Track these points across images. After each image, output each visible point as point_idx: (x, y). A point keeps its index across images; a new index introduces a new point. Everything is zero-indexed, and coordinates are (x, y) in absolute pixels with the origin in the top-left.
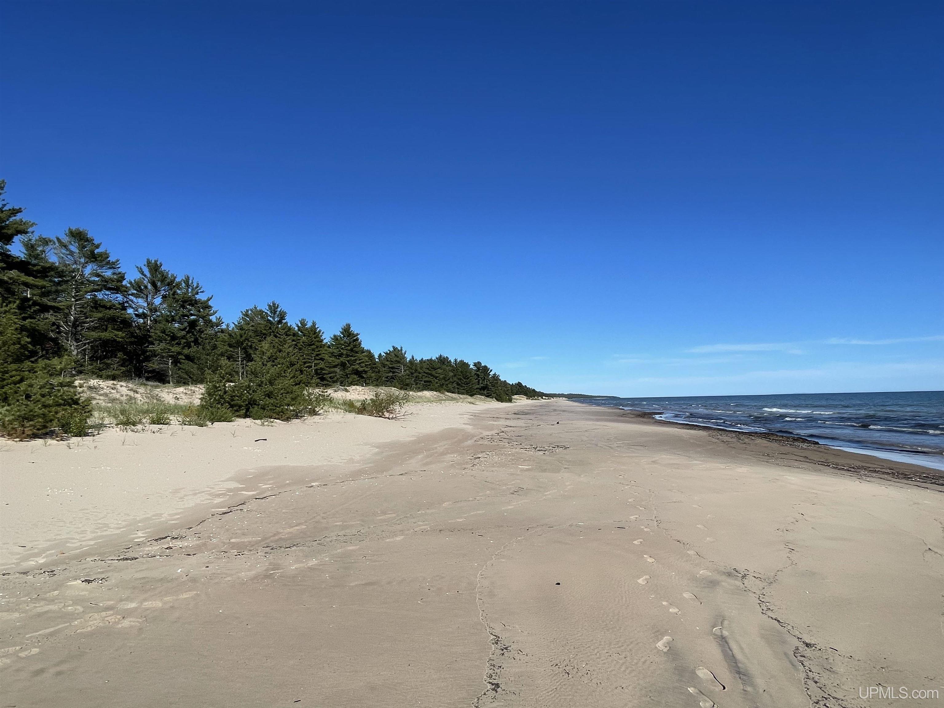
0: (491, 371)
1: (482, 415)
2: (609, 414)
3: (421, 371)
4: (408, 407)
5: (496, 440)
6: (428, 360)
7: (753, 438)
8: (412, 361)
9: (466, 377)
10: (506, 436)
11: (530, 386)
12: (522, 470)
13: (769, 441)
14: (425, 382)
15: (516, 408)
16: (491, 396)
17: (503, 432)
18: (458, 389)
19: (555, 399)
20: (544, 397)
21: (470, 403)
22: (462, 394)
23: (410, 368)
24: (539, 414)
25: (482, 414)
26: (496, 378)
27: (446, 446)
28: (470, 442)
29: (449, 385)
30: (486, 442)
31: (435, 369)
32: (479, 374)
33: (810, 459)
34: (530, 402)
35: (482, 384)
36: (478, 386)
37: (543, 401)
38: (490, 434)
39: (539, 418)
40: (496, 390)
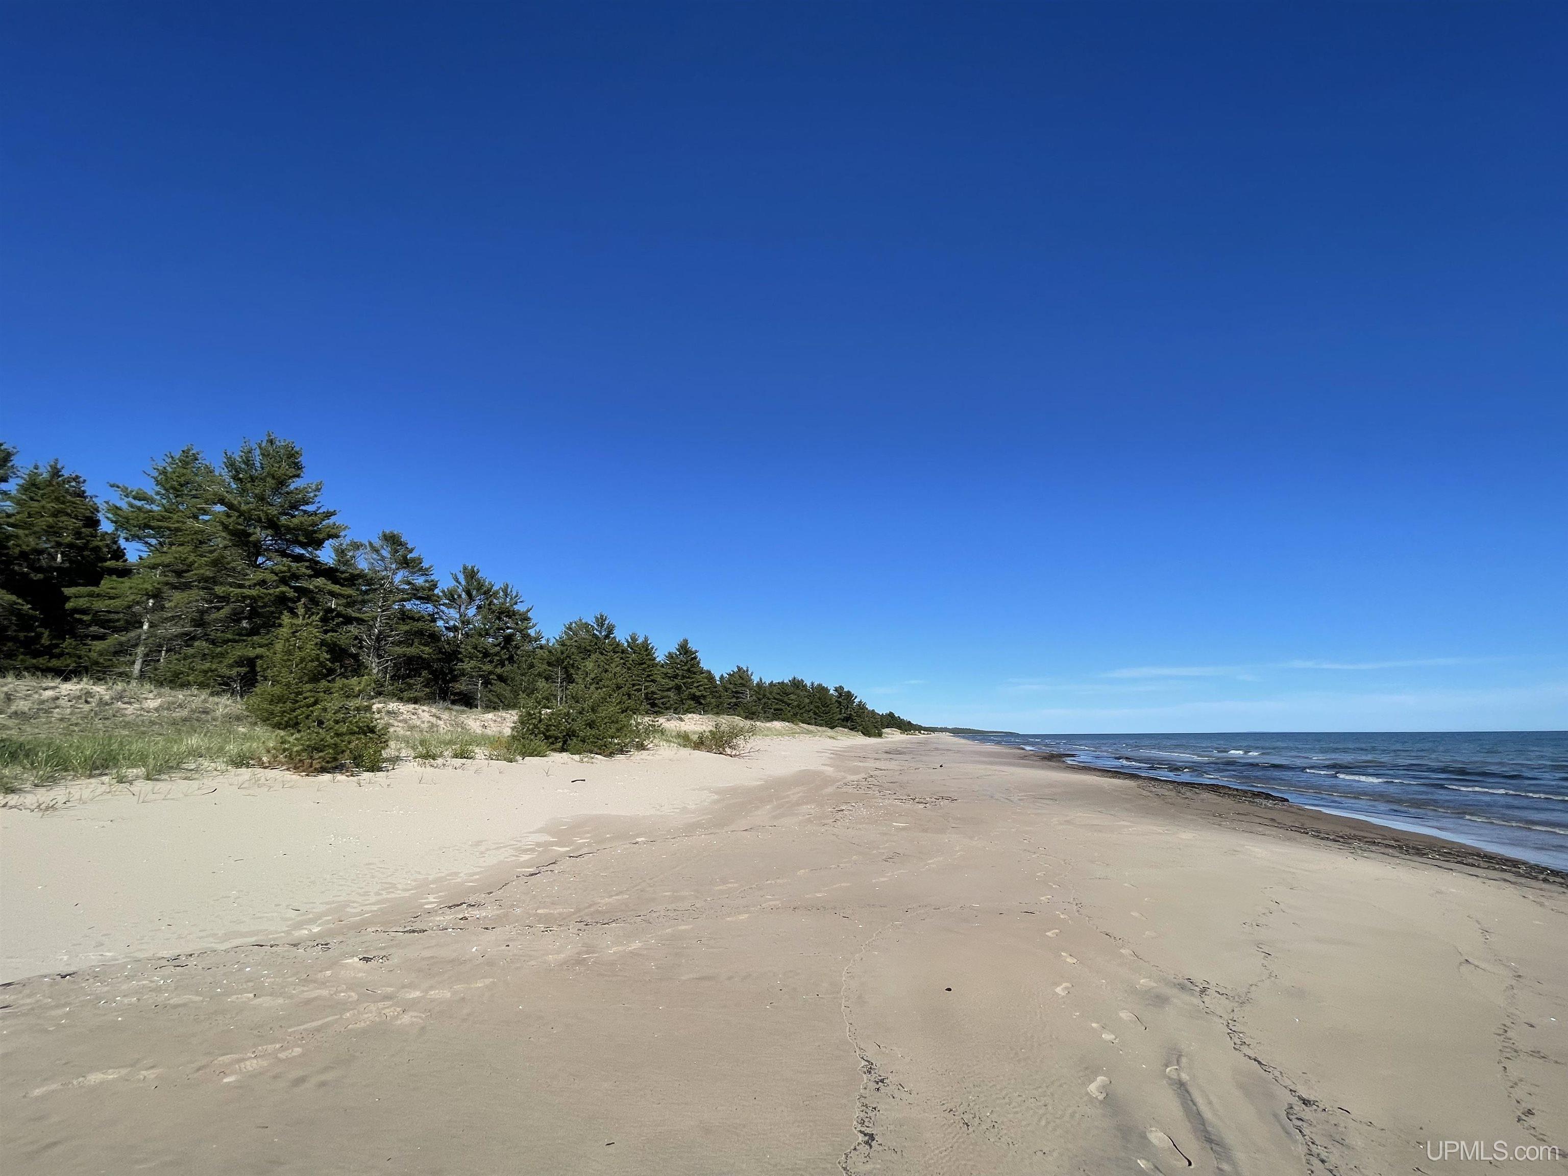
0: (856, 697)
1: (846, 754)
2: (1006, 756)
3: (771, 696)
4: (756, 742)
5: (863, 788)
6: (779, 683)
7: (1197, 791)
8: (760, 685)
9: (825, 704)
10: (875, 782)
11: (905, 717)
12: (898, 829)
13: (1220, 796)
14: (775, 710)
15: (887, 745)
17: (872, 776)
18: (815, 719)
19: (936, 734)
20: (922, 732)
21: (830, 737)
22: (821, 725)
23: (757, 692)
24: (917, 755)
25: (844, 751)
26: (862, 706)
27: (800, 794)
28: (830, 790)
29: (804, 715)
30: (850, 790)
31: (787, 694)
32: (841, 701)
33: (1279, 823)
34: (905, 737)
35: (844, 713)
36: (840, 716)
37: (921, 736)
38: (856, 780)
39: (917, 759)
40: (862, 721)
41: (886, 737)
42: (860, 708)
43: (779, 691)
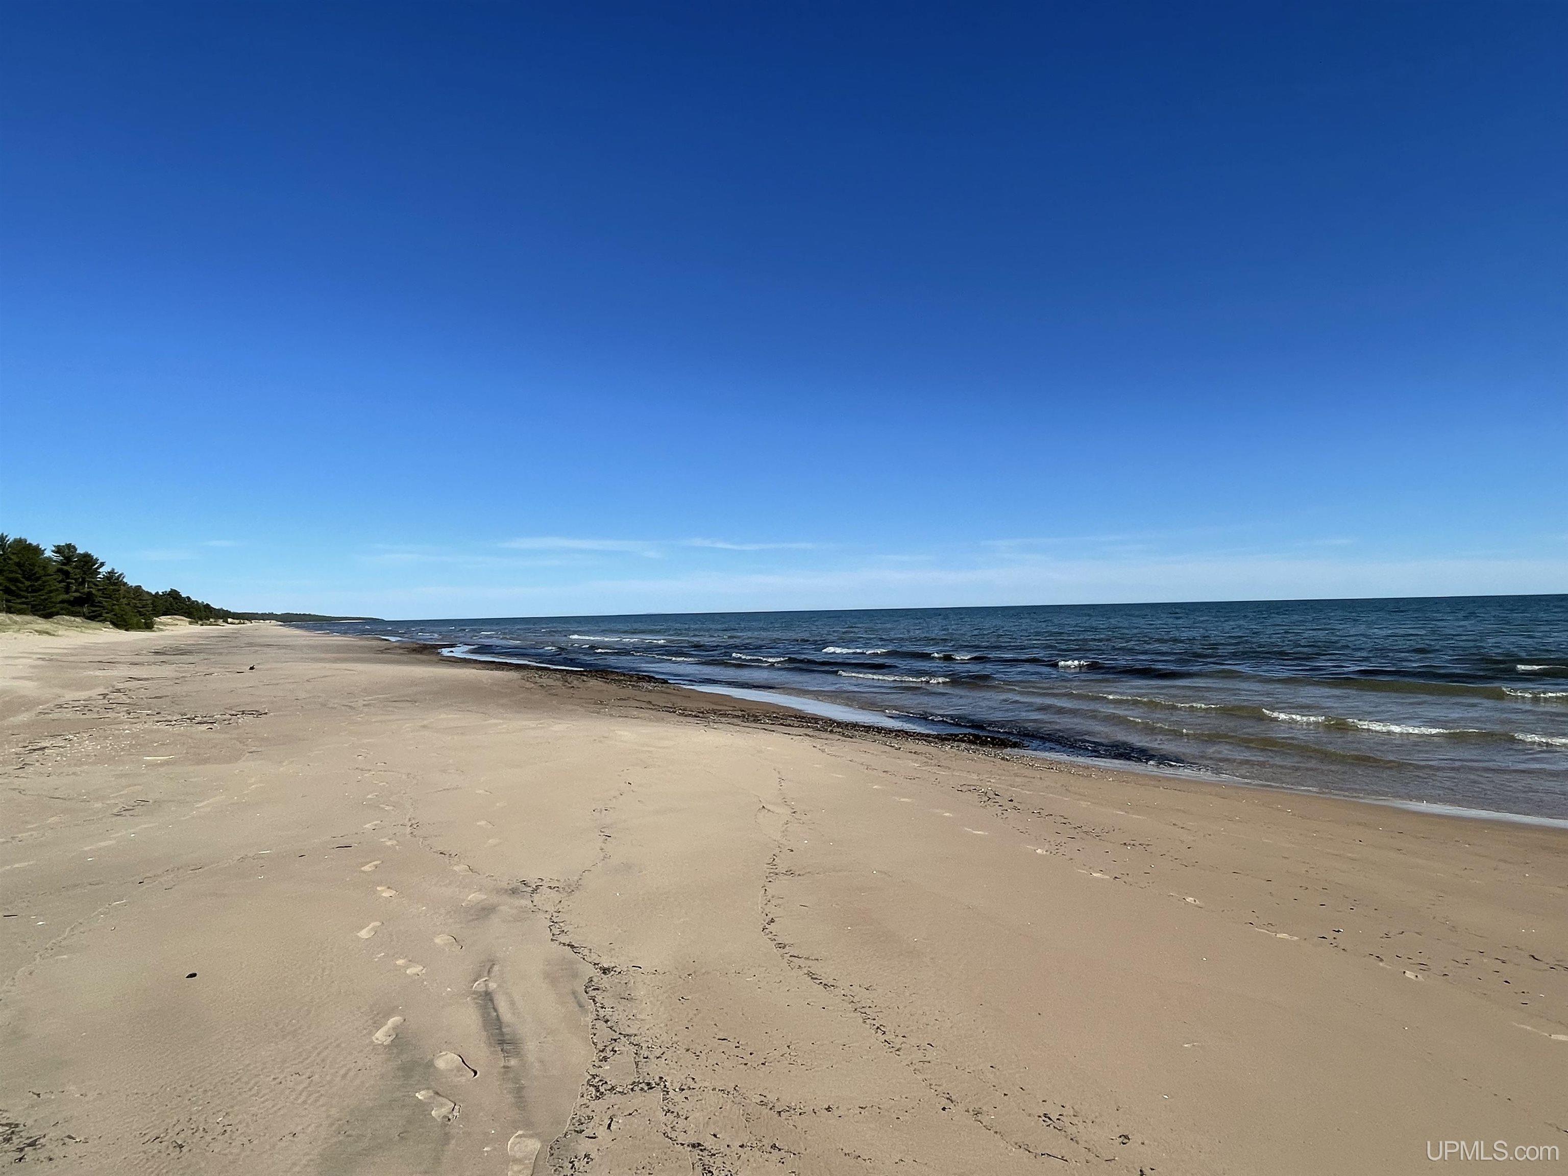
0: (102, 564)
1: (70, 658)
2: (355, 649)
5: (96, 709)
9: (32, 576)
10: (124, 699)
11: (199, 596)
12: (150, 765)
13: (606, 682)
15: (161, 643)
16: (99, 619)
17: (118, 691)
19: (254, 624)
20: (230, 620)
24: (214, 653)
26: (114, 580)
28: (23, 717)
30: (68, 714)
32: (70, 570)
33: (653, 705)
34: (197, 629)
37: (227, 627)
39: (212, 660)
40: (114, 605)
41: (162, 630)
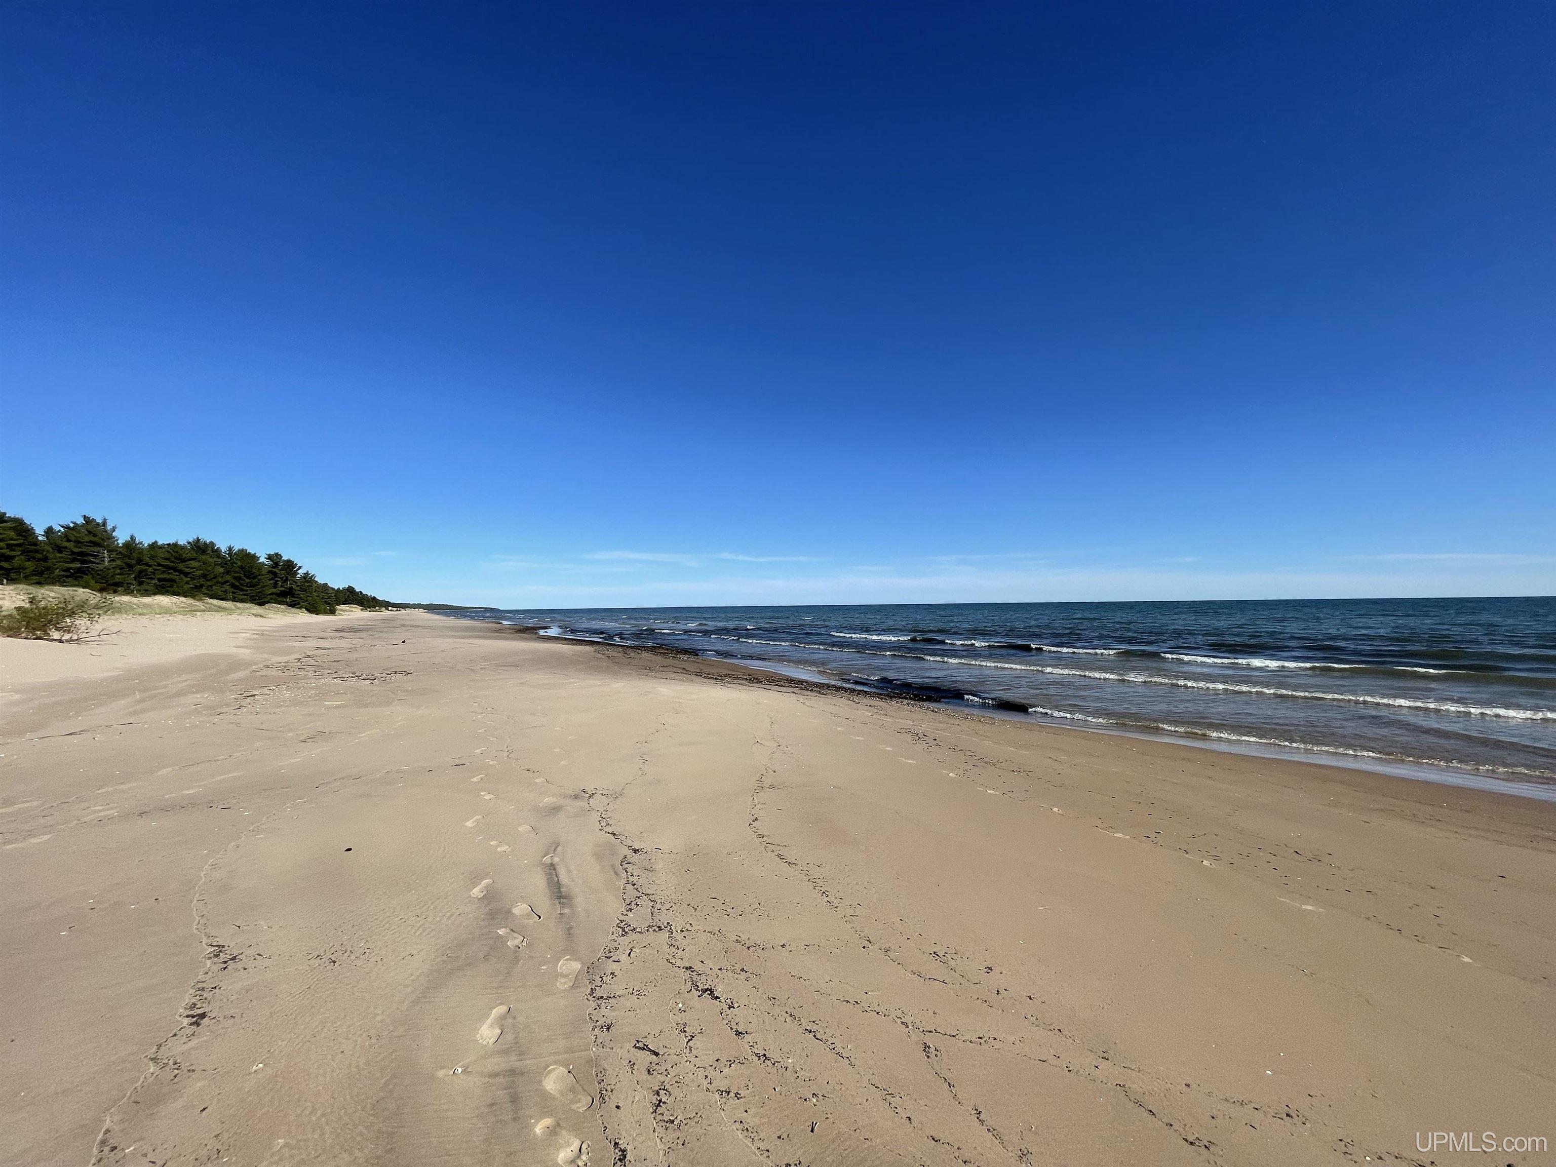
0: (300, 568)
3: (152, 562)
4: (106, 622)
5: (292, 669)
6: (169, 545)
7: (639, 651)
8: (131, 545)
9: (251, 576)
10: (313, 662)
11: (369, 591)
12: (329, 708)
13: (654, 654)
14: (160, 580)
15: (340, 623)
16: (298, 606)
17: (309, 656)
18: (233, 593)
19: (408, 611)
20: (390, 608)
21: (256, 615)
22: (242, 601)
23: (125, 556)
24: (377, 631)
25: (275, 631)
26: (308, 579)
27: (188, 682)
28: (241, 674)
29: (214, 588)
31: (184, 561)
32: (277, 571)
34: (367, 614)
35: (282, 586)
36: (274, 590)
37: (386, 613)
38: (284, 661)
39: (376, 636)
40: (308, 596)
41: (341, 615)
42: (307, 582)
43: (167, 555)
